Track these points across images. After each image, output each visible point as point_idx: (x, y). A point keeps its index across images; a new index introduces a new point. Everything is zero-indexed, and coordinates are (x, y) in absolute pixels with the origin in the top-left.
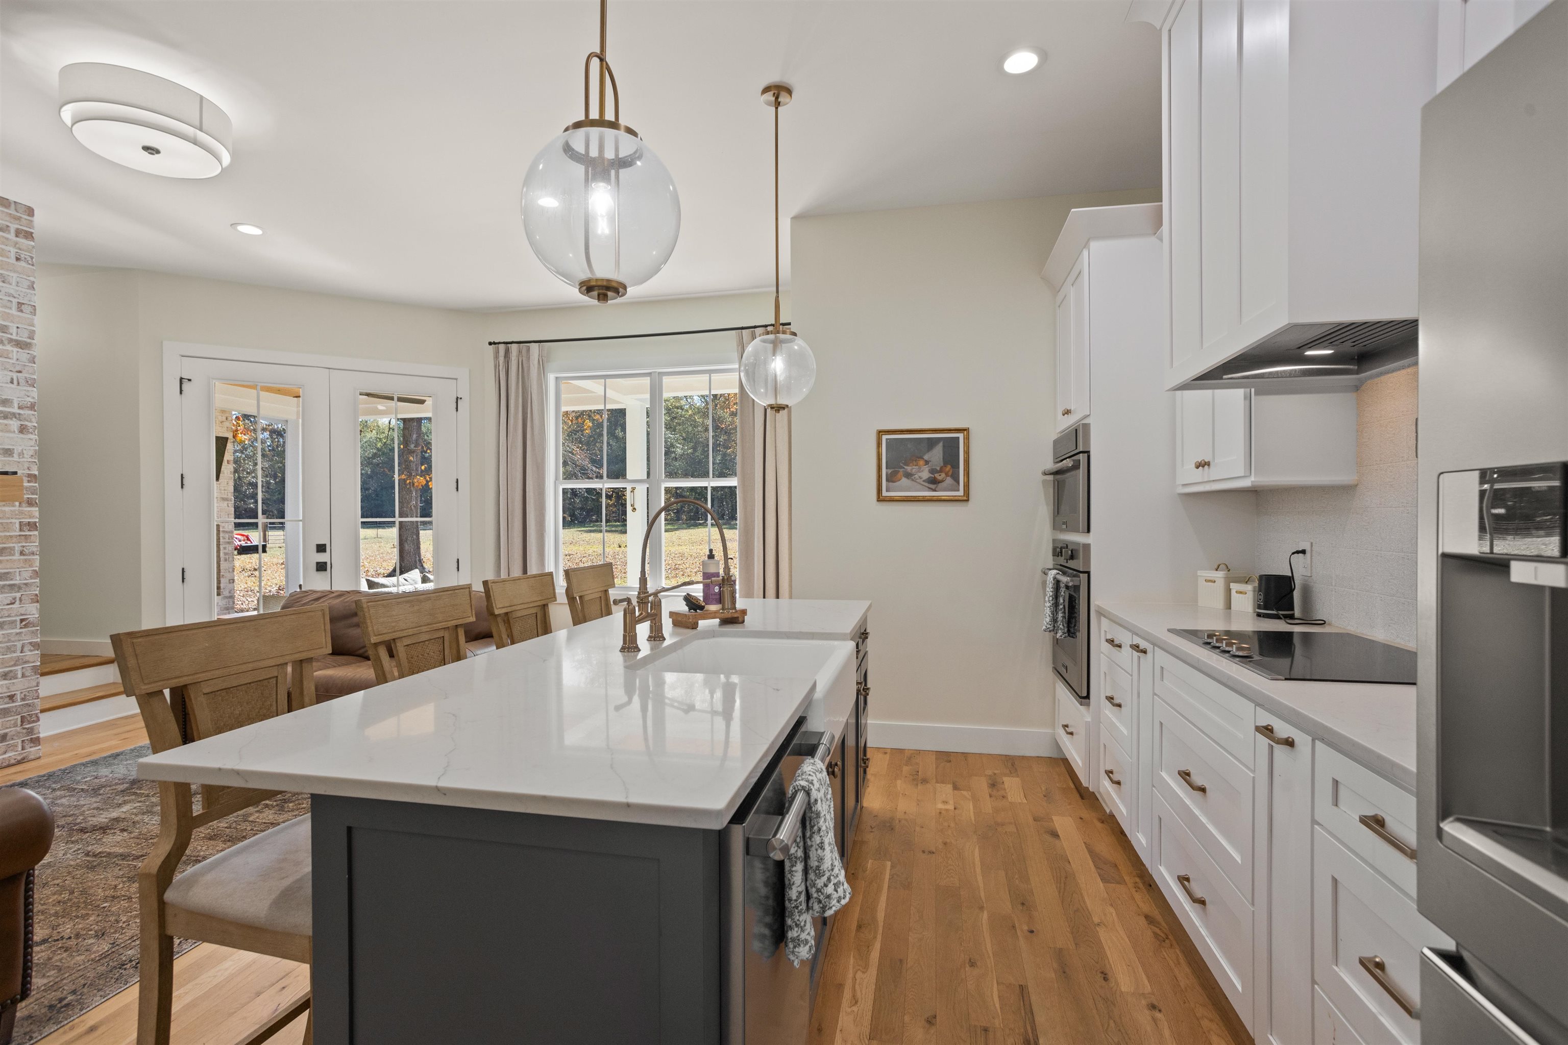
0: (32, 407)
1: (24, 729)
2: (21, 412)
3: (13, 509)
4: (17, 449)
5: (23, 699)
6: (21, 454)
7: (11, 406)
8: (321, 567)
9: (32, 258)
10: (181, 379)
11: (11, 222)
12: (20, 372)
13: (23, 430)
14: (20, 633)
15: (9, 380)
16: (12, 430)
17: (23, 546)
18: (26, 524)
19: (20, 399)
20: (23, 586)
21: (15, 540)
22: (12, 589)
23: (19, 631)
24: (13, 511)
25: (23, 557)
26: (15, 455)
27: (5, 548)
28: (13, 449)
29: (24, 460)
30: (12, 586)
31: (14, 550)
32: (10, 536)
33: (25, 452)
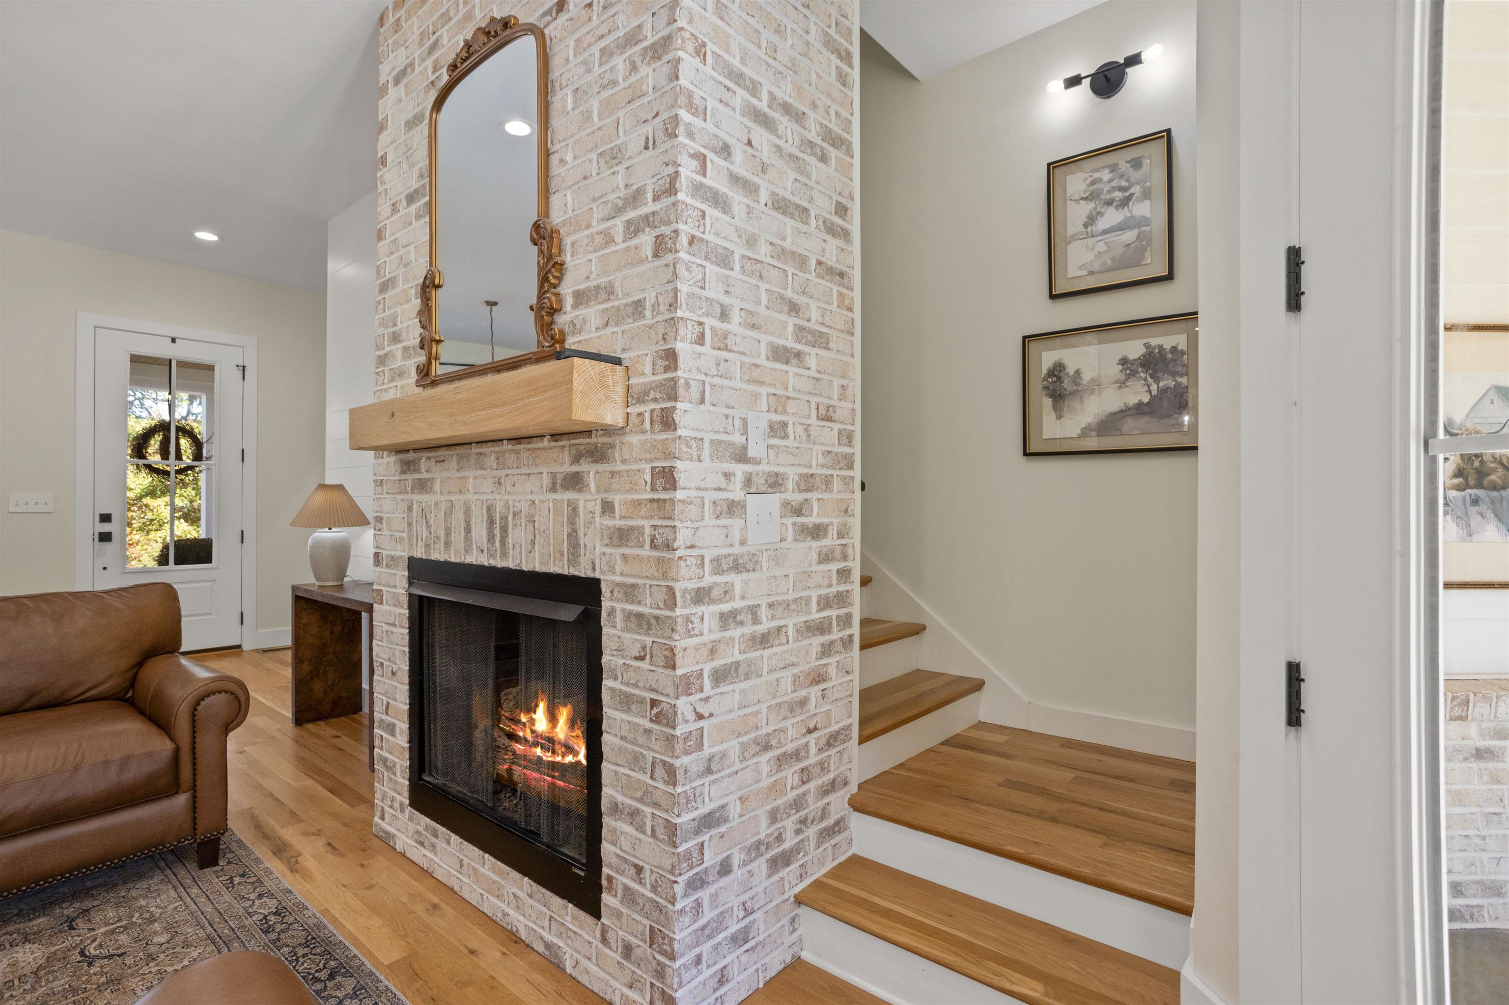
15: (643, 144)
16: (644, 256)
17: (654, 527)
18: (659, 473)
19: (655, 180)
20: (653, 622)
21: (644, 510)
22: (640, 625)
23: (648, 725)
24: (643, 443)
25: (655, 553)
26: (648, 313)
27: (631, 529)
28: (645, 299)
29: (660, 318)
30: (640, 616)
31: (643, 534)
32: (639, 503)
33: (661, 299)
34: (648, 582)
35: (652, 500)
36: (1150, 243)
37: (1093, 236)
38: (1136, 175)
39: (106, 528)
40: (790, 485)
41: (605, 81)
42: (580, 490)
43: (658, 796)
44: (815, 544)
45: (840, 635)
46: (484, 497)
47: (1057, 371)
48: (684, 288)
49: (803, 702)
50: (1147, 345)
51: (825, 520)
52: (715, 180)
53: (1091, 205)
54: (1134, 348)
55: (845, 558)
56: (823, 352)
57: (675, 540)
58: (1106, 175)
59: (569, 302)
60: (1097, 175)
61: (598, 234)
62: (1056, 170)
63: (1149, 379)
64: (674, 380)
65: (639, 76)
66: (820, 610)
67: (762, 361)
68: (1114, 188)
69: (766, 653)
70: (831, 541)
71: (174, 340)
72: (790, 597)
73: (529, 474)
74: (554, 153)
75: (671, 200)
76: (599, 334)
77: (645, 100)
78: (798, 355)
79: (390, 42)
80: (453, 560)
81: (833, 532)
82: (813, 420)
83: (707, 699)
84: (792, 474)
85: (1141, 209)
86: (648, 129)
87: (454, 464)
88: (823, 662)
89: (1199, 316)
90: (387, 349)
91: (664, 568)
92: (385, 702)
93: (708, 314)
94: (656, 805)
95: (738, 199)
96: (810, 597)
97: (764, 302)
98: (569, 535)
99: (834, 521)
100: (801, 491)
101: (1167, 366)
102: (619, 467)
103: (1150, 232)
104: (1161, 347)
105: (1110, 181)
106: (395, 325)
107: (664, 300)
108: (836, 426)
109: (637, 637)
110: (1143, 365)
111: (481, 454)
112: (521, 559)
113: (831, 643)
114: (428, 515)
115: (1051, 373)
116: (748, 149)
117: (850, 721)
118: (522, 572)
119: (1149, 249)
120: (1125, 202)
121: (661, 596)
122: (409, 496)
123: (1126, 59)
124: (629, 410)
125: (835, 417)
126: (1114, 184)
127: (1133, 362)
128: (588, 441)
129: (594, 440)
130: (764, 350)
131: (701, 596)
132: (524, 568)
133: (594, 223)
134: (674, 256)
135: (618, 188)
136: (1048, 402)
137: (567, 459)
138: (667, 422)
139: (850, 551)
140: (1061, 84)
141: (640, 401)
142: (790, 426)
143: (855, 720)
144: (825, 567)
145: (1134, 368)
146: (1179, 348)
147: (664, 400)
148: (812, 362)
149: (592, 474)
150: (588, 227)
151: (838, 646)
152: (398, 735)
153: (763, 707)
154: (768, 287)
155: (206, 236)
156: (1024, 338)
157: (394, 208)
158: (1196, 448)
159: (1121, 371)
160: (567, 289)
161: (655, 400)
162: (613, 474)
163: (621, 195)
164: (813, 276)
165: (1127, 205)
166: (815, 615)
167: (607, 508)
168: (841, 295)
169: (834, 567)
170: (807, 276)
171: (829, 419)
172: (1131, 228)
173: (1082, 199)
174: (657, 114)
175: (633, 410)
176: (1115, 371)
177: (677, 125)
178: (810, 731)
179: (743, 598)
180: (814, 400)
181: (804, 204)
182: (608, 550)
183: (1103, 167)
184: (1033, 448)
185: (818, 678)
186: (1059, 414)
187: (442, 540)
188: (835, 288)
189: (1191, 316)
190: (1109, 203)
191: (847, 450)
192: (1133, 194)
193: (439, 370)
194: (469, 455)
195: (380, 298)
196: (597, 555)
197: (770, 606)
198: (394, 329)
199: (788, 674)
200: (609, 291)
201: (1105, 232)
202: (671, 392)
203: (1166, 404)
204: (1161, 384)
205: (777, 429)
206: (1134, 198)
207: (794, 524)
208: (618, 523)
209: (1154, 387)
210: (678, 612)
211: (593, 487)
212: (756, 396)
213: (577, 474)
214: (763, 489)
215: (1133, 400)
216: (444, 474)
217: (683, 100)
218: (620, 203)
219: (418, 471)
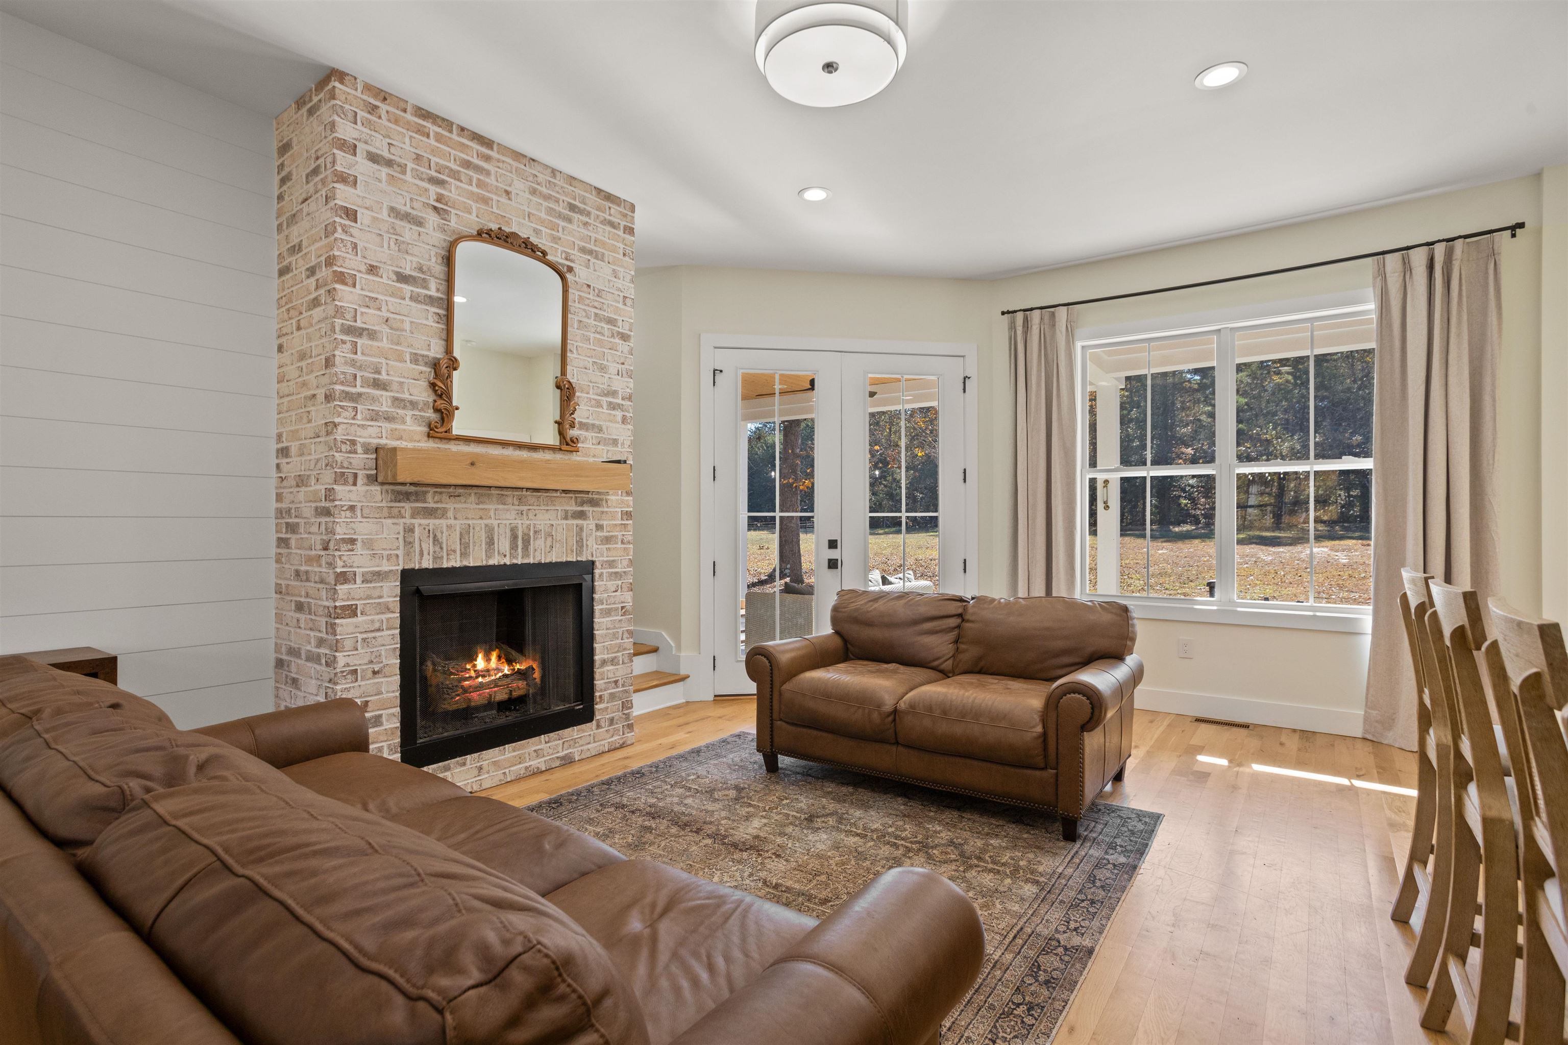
0: (630, 398)
1: (624, 714)
2: (623, 403)
3: (617, 498)
4: (621, 439)
5: (623, 686)
6: (623, 444)
7: (617, 398)
8: (833, 564)
9: (633, 252)
10: (715, 370)
11: (621, 220)
12: (623, 364)
13: (624, 420)
14: (621, 620)
15: (616, 372)
17: (623, 535)
18: (625, 513)
20: (623, 574)
21: (618, 528)
22: (616, 577)
23: (620, 618)
24: (617, 500)
25: (623, 546)
26: (619, 445)
27: (612, 536)
28: (618, 439)
30: (616, 573)
31: (617, 538)
32: (616, 525)
33: (625, 442)
34: (620, 558)
35: (621, 524)
41: (598, 330)
42: (583, 519)
46: (507, 522)
59: (578, 425)
61: (594, 399)
65: (614, 341)
73: (547, 510)
76: (594, 447)
77: (618, 353)
80: (471, 565)
87: (472, 498)
91: (627, 552)
98: (577, 542)
102: (606, 509)
106: (377, 372)
109: (613, 582)
111: (501, 495)
112: (541, 557)
114: (438, 535)
118: (541, 564)
121: (626, 563)
122: (407, 520)
128: (585, 496)
129: (590, 496)
132: (543, 562)
133: (592, 393)
135: (604, 383)
137: (574, 503)
149: (590, 512)
157: (372, 270)
160: (577, 418)
162: (603, 512)
163: (606, 388)
167: (599, 527)
182: (600, 547)
187: (458, 552)
193: (455, 429)
194: (491, 494)
196: (594, 550)
198: (376, 376)
200: (600, 429)
208: (605, 534)
211: (591, 518)
213: (582, 511)
216: (459, 506)
218: (605, 391)
219: (424, 501)
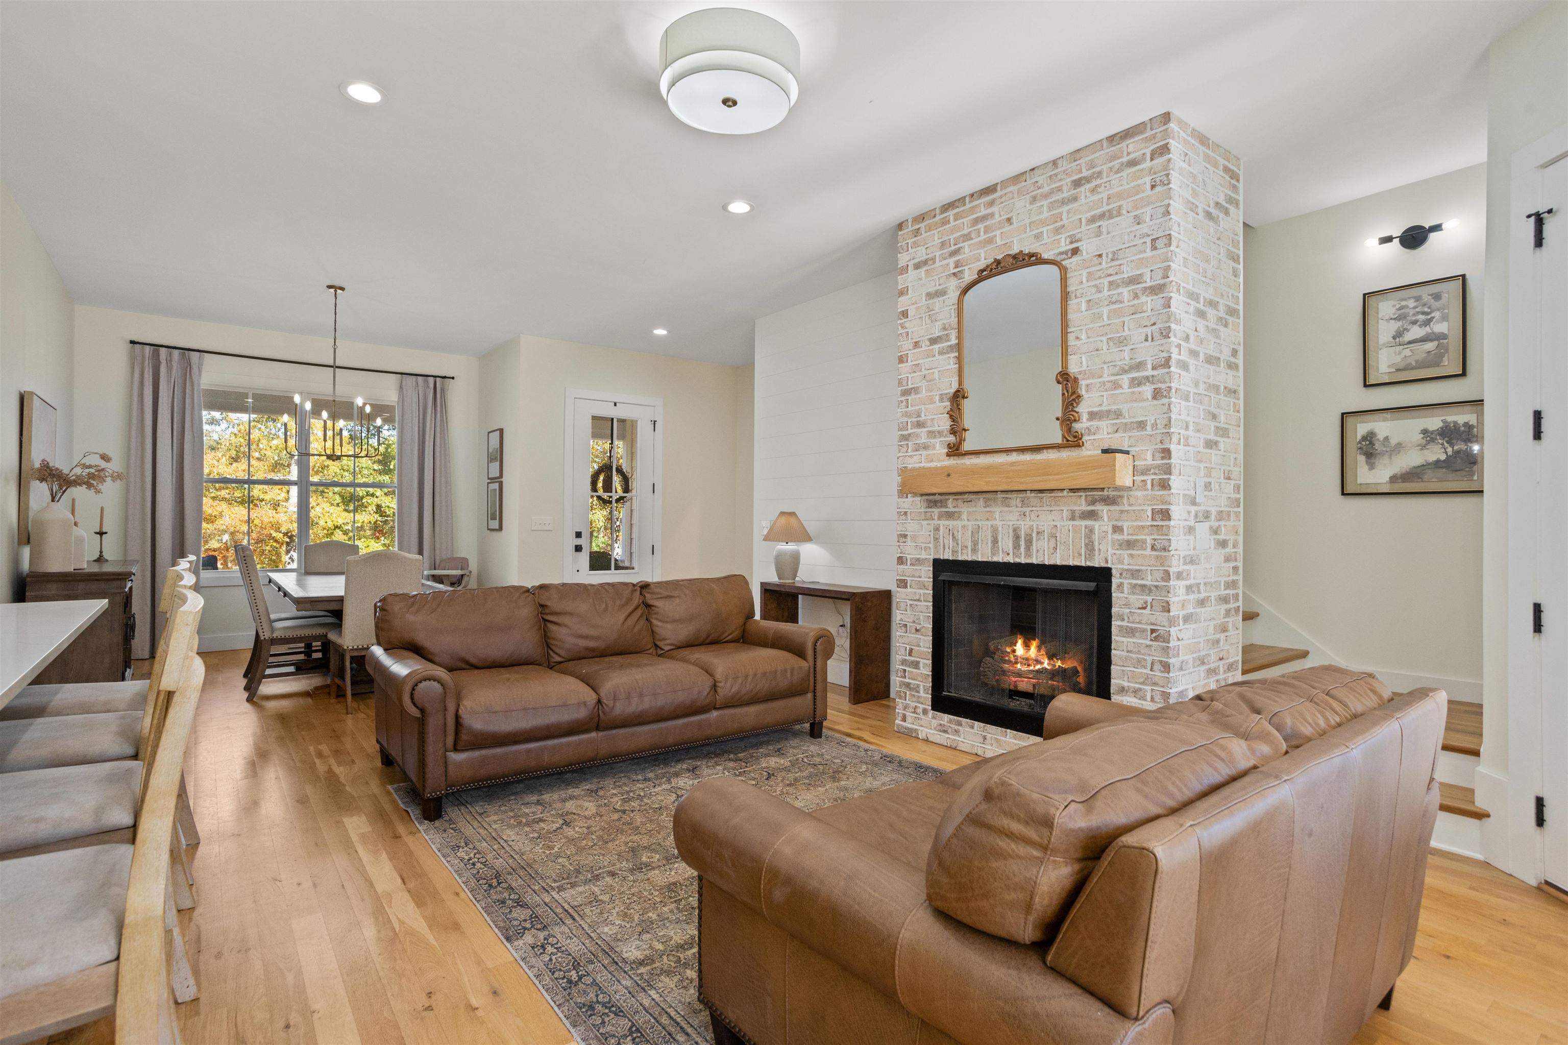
2: (1154, 373)
4: (1150, 420)
7: (1145, 369)
11: (1148, 146)
13: (1156, 395)
14: (1151, 646)
15: (1144, 338)
16: (1145, 397)
17: (1154, 539)
18: (1158, 511)
19: (1154, 358)
20: (1153, 588)
21: (1146, 531)
22: (1143, 591)
23: (1149, 643)
24: (1145, 496)
25: (1154, 553)
26: (1149, 428)
27: (1136, 540)
28: (1146, 421)
29: (1158, 431)
30: (1143, 586)
31: (1146, 543)
32: (1142, 527)
33: (1158, 422)
34: (1150, 568)
35: (1152, 526)
36: (1447, 351)
37: (1400, 345)
38: (1436, 304)
39: (579, 542)
40: (1213, 517)
41: (1114, 300)
42: (1095, 520)
43: (1156, 679)
44: (1223, 551)
45: (1234, 606)
46: (1011, 523)
47: (1369, 438)
48: (1173, 416)
49: (1218, 641)
50: (1444, 421)
51: (1227, 538)
52: (1184, 357)
53: (1400, 323)
54: (1434, 423)
55: (1236, 560)
56: (1226, 440)
57: (1170, 546)
58: (1411, 303)
59: (1085, 417)
60: (1404, 303)
61: (1109, 382)
62: (1370, 298)
63: (1446, 444)
64: (1170, 465)
65: (1139, 301)
66: (1225, 589)
67: (1201, 449)
68: (1418, 313)
69: (1203, 610)
70: (1229, 550)
71: (615, 404)
72: (1213, 580)
73: (1051, 511)
74: (1070, 332)
75: (1167, 370)
76: (1110, 436)
77: (1145, 314)
78: (1216, 443)
79: (910, 241)
80: (980, 560)
81: (1230, 544)
82: (1222, 480)
83: (1180, 630)
84: (1214, 511)
85: (1440, 327)
86: (1149, 330)
87: (981, 502)
88: (1226, 620)
89: (1485, 402)
90: (910, 431)
91: (1162, 561)
92: (908, 649)
93: (1181, 428)
94: (1155, 684)
95: (1191, 362)
96: (1220, 581)
97: (1202, 416)
98: (1086, 545)
99: (1231, 538)
100: (1217, 520)
101: (1461, 435)
103: (1448, 343)
104: (1455, 423)
105: (1415, 308)
106: (919, 416)
107: (1161, 423)
108: (1232, 482)
109: (1142, 597)
110: (1439, 434)
111: (1007, 498)
112: (1044, 558)
113: (1230, 610)
114: (956, 534)
115: (1364, 438)
116: (1196, 333)
117: (1236, 658)
118: (1044, 566)
119: (1446, 355)
120: (1427, 323)
121: (1158, 575)
122: (936, 522)
123: (1430, 227)
124: (1135, 478)
125: (1232, 477)
126: (1418, 310)
127: (1432, 433)
128: (1101, 493)
129: (1106, 493)
130: (1202, 443)
131: (1179, 576)
132: (1047, 563)
133: (1105, 375)
134: (1168, 400)
135: (1124, 358)
136: (1362, 459)
137: (1083, 502)
138: (1164, 485)
139: (1238, 556)
140: (1377, 242)
141: (1143, 473)
142: (1212, 484)
143: (1240, 658)
144: (1227, 565)
145: (1433, 436)
146: (1470, 424)
147: (1162, 474)
148: (1221, 446)
149: (1105, 512)
150: (1101, 377)
151: (1233, 612)
152: (921, 668)
153: (1202, 640)
154: (1204, 407)
155: (660, 332)
156: (1343, 414)
157: (916, 345)
158: (1482, 492)
159: (1423, 438)
160: (1083, 409)
161: (1155, 474)
162: (1122, 512)
163: (1127, 363)
164: (1222, 397)
165: (1429, 324)
166: (1224, 592)
167: (1117, 529)
168: (1234, 404)
169: (1232, 564)
170: (1220, 397)
171: (1229, 478)
172: (1431, 340)
173: (1391, 319)
174: (1154, 324)
175: (1138, 478)
176: (1418, 438)
177: (1170, 331)
178: (1221, 659)
179: (1194, 578)
180: (1223, 468)
181: (1218, 355)
182: (1118, 552)
183: (1409, 298)
184: (1348, 490)
185: (1224, 630)
186: (1372, 466)
187: (970, 549)
188: (1232, 400)
189: (1478, 403)
190: (1414, 323)
191: (1238, 496)
192: (1434, 317)
193: (967, 446)
194: (997, 498)
195: (903, 399)
196: (1109, 554)
197: (1205, 584)
198: (918, 419)
199: (1212, 623)
200: (1118, 414)
201: (1410, 342)
202: (1168, 470)
203: (1459, 461)
204: (1456, 448)
205: (1208, 486)
206: (1434, 320)
207: (1214, 539)
208: (1126, 537)
209: (1450, 450)
210: (1172, 583)
211: (1106, 518)
212: (1199, 468)
213: (1093, 511)
214: (1202, 520)
215: (1432, 458)
216: (971, 509)
217: (1172, 319)
218: (1127, 368)
219: (946, 507)
